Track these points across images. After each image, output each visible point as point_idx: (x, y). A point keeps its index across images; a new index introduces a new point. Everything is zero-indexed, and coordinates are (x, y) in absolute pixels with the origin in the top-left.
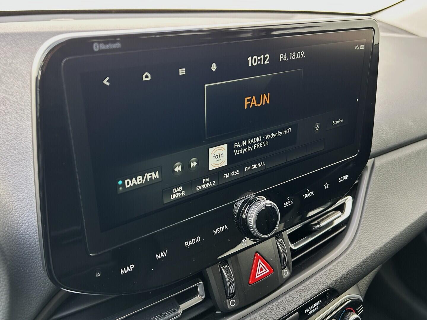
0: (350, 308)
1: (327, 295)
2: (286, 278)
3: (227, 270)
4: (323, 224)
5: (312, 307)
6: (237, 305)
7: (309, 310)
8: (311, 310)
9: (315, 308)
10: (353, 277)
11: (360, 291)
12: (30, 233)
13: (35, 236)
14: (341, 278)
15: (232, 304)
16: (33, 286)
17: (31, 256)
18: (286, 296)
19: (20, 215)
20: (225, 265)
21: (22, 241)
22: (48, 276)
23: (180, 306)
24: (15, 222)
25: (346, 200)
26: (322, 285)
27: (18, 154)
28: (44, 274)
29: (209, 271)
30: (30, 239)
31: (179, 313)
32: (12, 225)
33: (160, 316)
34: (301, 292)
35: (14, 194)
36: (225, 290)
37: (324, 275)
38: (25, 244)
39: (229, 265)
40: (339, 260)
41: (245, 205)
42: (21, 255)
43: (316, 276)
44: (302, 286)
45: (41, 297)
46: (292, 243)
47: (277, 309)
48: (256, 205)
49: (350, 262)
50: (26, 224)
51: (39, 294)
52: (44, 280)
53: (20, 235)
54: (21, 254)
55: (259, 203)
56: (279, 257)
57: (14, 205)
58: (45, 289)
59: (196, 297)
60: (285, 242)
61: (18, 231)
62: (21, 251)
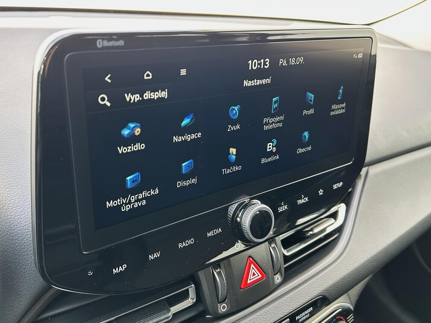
0: (341, 316)
1: (318, 303)
2: (278, 284)
3: (219, 274)
4: (316, 231)
5: (303, 314)
6: (228, 310)
7: (300, 317)
8: (302, 317)
9: (305, 315)
10: (345, 285)
11: (351, 300)
12: (23, 229)
13: (27, 232)
14: (332, 286)
15: (223, 308)
16: (23, 283)
17: (23, 253)
18: (277, 302)
19: (13, 210)
20: (217, 269)
21: (14, 237)
22: (40, 273)
23: (171, 308)
24: (8, 217)
25: (339, 208)
26: (314, 292)
27: (13, 148)
28: (35, 271)
29: (201, 275)
30: (22, 235)
31: (170, 316)
32: (4, 220)
33: (150, 318)
34: (292, 299)
35: (7, 189)
36: (217, 294)
37: (316, 282)
38: (17, 240)
39: (221, 268)
40: (331, 267)
41: (240, 208)
42: (12, 251)
43: (308, 283)
44: (293, 293)
45: (31, 294)
46: (285, 248)
47: (268, 315)
48: (251, 209)
49: (342, 270)
50: (18, 219)
51: (29, 290)
52: (35, 277)
53: (12, 230)
54: (13, 249)
55: (254, 206)
56: (271, 262)
57: (7, 200)
58: (35, 286)
59: (187, 300)
60: (278, 247)
61: (10, 227)
62: (12, 247)
